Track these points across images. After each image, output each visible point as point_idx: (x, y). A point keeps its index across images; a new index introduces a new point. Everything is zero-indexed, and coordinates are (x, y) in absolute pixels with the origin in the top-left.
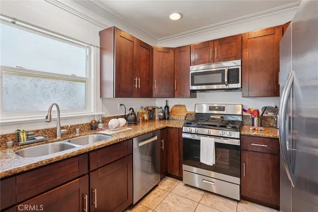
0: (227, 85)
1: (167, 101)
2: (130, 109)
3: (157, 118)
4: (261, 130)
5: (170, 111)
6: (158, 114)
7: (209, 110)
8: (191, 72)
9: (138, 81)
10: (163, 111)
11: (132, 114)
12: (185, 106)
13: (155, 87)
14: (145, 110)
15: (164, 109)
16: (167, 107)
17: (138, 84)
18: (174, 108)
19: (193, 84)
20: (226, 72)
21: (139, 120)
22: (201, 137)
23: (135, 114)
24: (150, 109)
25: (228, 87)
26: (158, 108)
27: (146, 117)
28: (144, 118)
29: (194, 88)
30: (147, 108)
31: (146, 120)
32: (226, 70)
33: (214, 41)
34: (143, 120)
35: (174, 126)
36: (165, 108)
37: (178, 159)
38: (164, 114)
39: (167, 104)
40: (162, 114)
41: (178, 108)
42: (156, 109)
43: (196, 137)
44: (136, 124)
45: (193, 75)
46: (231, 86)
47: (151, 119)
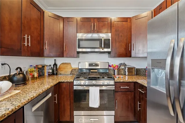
0: (103, 49)
1: (55, 60)
2: (17, 69)
3: (46, 74)
4: (122, 77)
5: (58, 68)
6: (47, 71)
7: (89, 66)
8: (78, 38)
9: (28, 39)
10: (52, 68)
11: (19, 74)
12: (70, 64)
13: (46, 47)
14: (35, 68)
15: (52, 66)
16: (55, 65)
17: (28, 42)
18: (62, 66)
19: (79, 47)
20: (103, 41)
21: (28, 78)
22: (90, 88)
23: (23, 74)
24: (40, 67)
25: (103, 51)
26: (47, 66)
27: (36, 75)
28: (33, 76)
29: (80, 50)
30: (37, 66)
31: (36, 77)
32: (103, 39)
33: (94, 18)
34: (33, 78)
35: (66, 81)
36: (54, 66)
37: (69, 107)
38: (53, 70)
39: (55, 62)
40: (51, 71)
41: (65, 65)
42: (46, 67)
43: (86, 88)
44: (25, 84)
45: (80, 40)
46: (106, 50)
47: (40, 76)
